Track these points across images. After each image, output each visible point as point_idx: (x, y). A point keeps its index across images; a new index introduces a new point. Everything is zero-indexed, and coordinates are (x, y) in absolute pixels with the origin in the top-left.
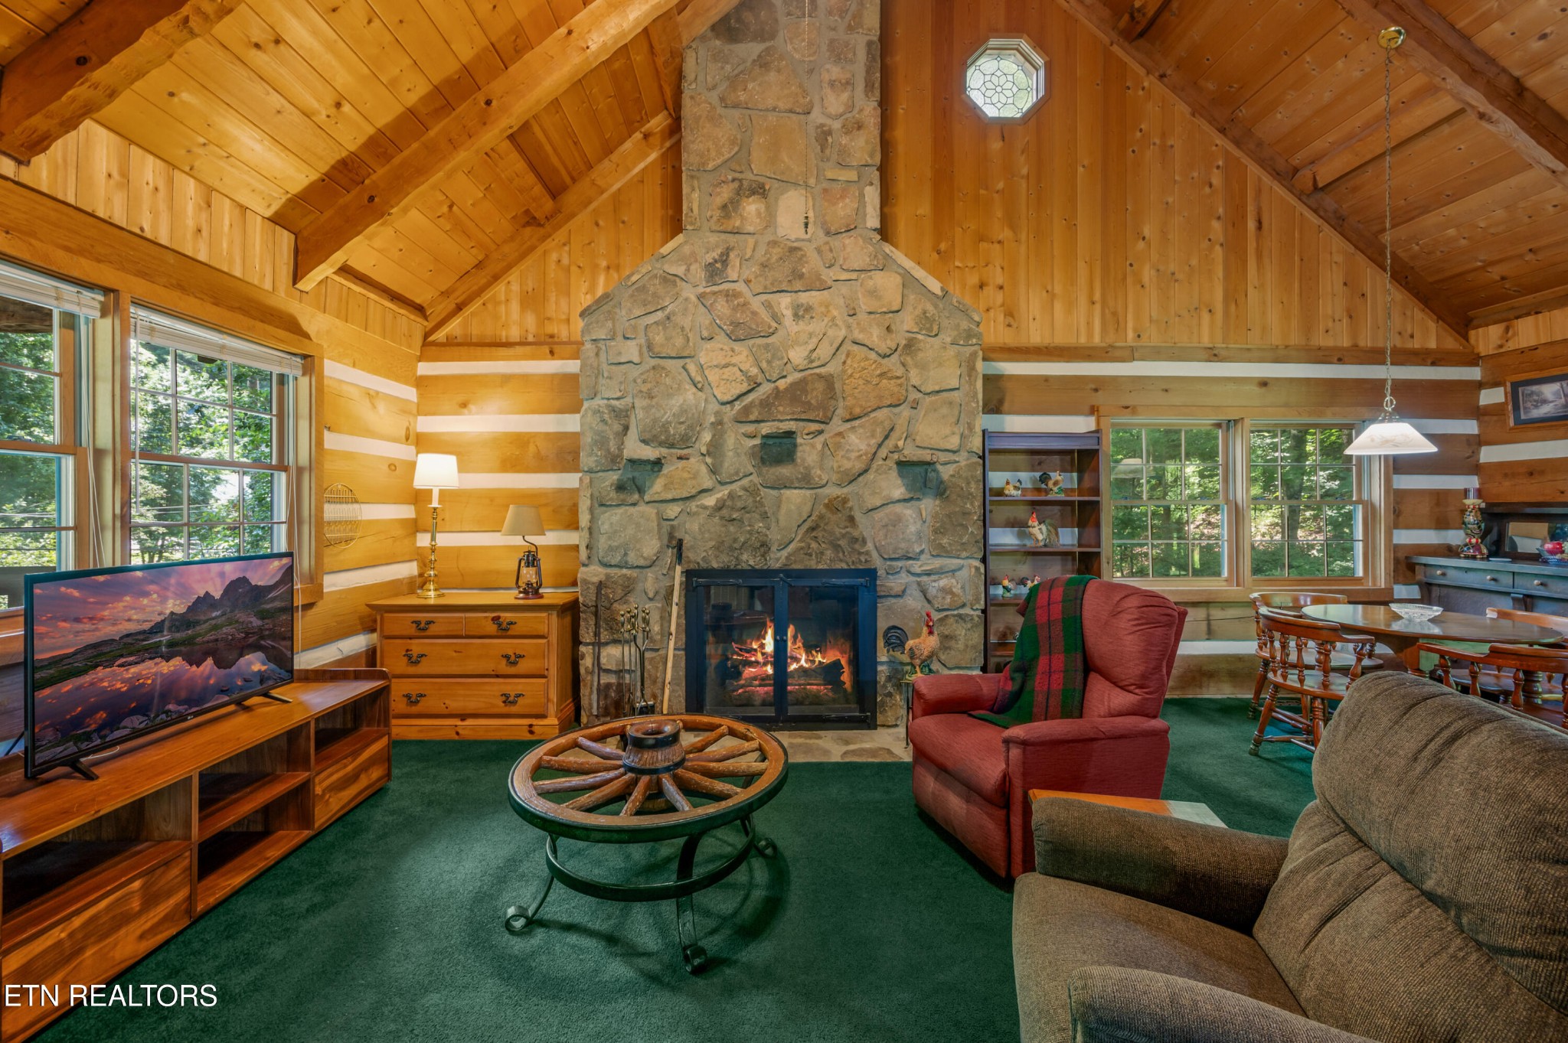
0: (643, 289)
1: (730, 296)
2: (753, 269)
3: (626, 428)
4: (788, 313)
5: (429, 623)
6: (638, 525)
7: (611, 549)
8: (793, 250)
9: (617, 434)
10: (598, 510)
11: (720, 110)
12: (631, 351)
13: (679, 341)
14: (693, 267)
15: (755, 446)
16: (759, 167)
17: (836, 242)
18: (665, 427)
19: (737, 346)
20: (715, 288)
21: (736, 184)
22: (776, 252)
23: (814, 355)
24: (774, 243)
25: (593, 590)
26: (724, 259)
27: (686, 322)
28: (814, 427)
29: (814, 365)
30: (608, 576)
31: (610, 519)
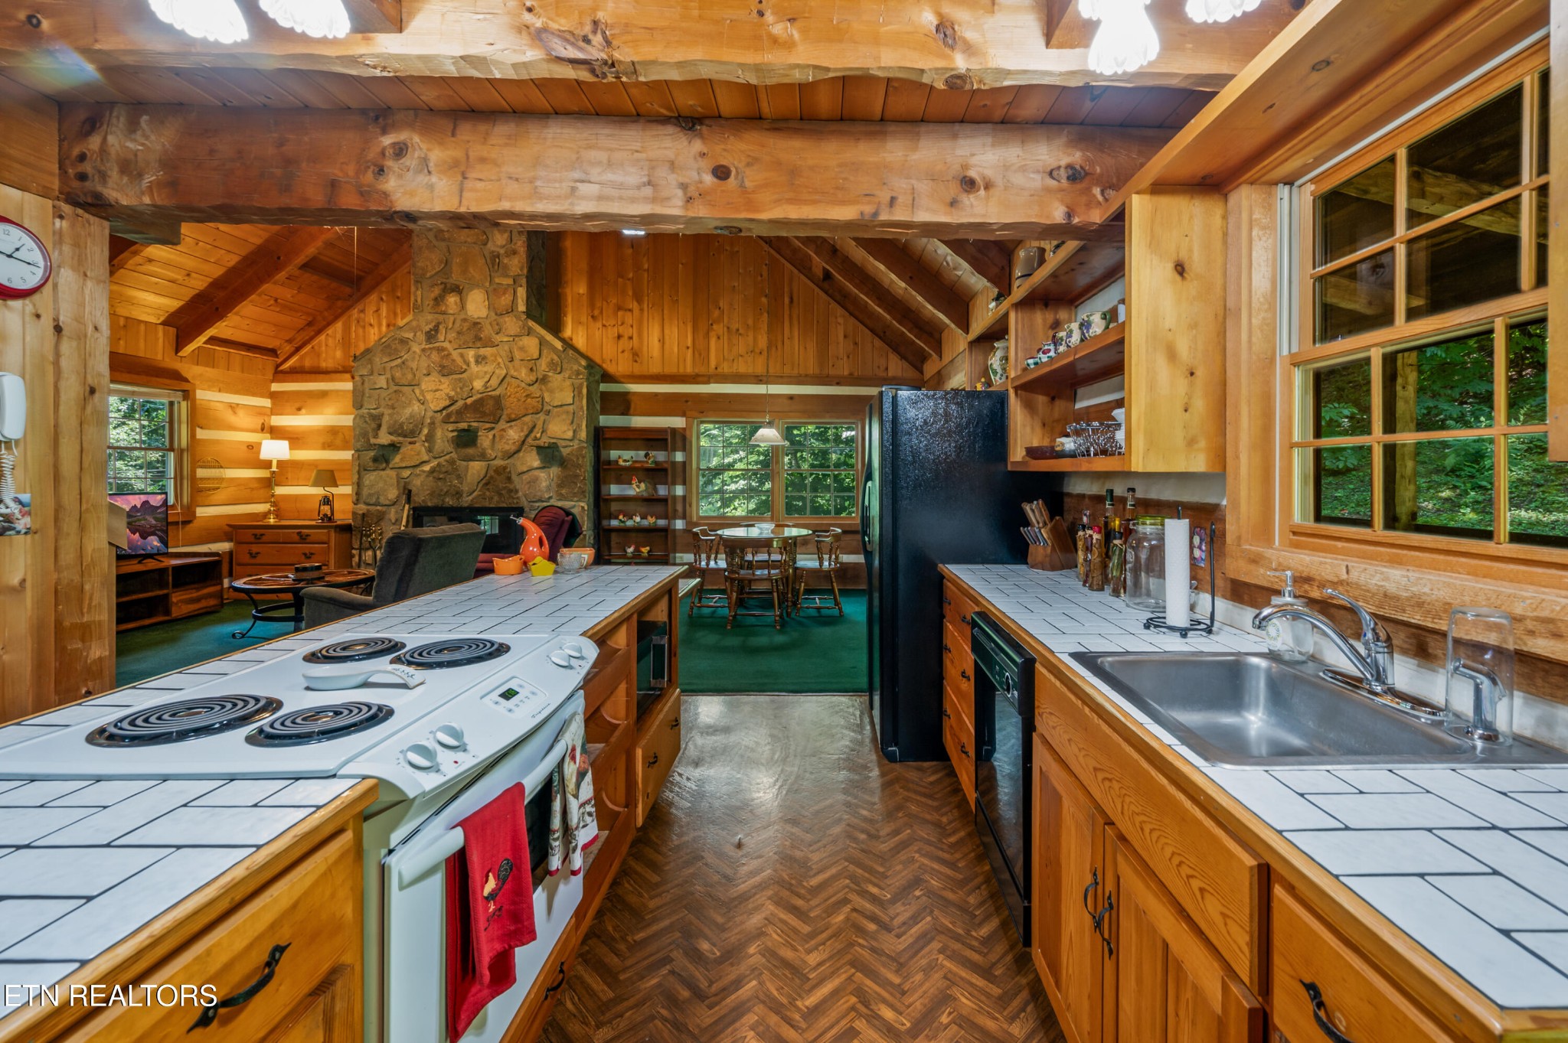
0: (389, 346)
1: (440, 350)
2: (452, 335)
3: (379, 426)
4: (472, 360)
5: (262, 535)
6: (385, 481)
7: (370, 495)
8: (476, 324)
9: (373, 430)
10: (363, 473)
11: (435, 242)
12: (382, 382)
13: (410, 376)
14: (418, 334)
16: (456, 278)
17: (501, 320)
18: (401, 425)
19: (443, 379)
20: (431, 346)
21: (442, 286)
22: (466, 325)
23: (488, 384)
24: (465, 320)
25: (359, 517)
26: (436, 329)
27: (414, 365)
28: (488, 425)
29: (488, 390)
30: (368, 510)
31: (370, 478)
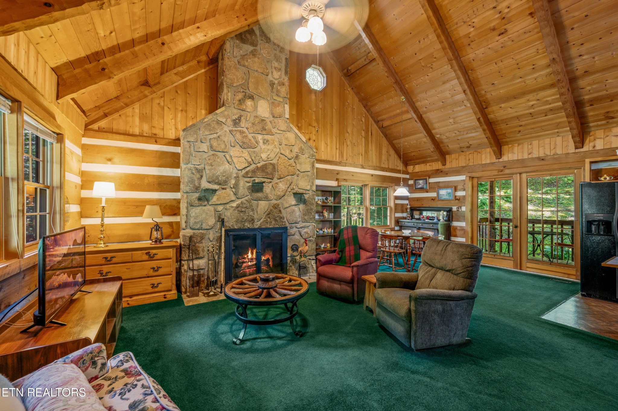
0: (209, 125)
1: (241, 132)
2: (249, 125)
3: (202, 176)
4: (261, 141)
5: (112, 258)
6: (207, 213)
7: (195, 223)
8: (263, 120)
9: (198, 179)
10: (190, 208)
11: (238, 66)
12: (204, 147)
13: (223, 146)
14: (228, 120)
15: (250, 186)
16: (252, 89)
17: (276, 120)
18: (217, 177)
19: (244, 150)
20: (236, 129)
21: (244, 94)
22: (257, 120)
23: (269, 157)
24: (256, 117)
25: (188, 239)
26: (239, 119)
27: (226, 139)
28: (269, 180)
29: (269, 160)
30: (194, 234)
31: (195, 211)
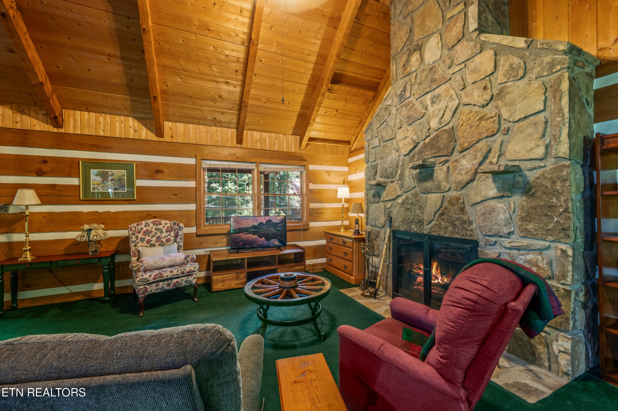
0: (379, 115)
1: (408, 104)
2: (415, 88)
3: (376, 172)
4: (430, 103)
6: (379, 211)
7: (373, 219)
8: (432, 69)
10: (369, 205)
12: (377, 141)
13: (390, 133)
14: (395, 98)
15: (416, 173)
16: (417, 37)
17: (453, 52)
18: (386, 169)
19: (410, 128)
20: (402, 104)
21: (408, 52)
22: (425, 74)
23: (443, 120)
24: (423, 70)
26: (405, 89)
27: (393, 124)
28: (443, 159)
29: (442, 125)
30: (372, 230)
31: (373, 208)
